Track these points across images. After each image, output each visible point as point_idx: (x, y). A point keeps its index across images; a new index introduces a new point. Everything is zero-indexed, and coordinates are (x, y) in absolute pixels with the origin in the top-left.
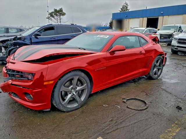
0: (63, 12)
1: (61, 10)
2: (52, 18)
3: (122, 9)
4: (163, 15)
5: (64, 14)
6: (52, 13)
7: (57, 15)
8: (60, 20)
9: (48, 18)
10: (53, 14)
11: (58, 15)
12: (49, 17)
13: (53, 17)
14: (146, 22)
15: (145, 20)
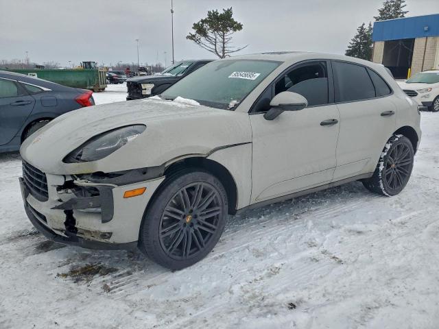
0: (231, 20)
1: (228, 15)
2: (203, 39)
3: (382, 12)
6: (202, 21)
8: (224, 43)
9: (192, 37)
10: (206, 26)
12: (194, 36)
13: (205, 35)
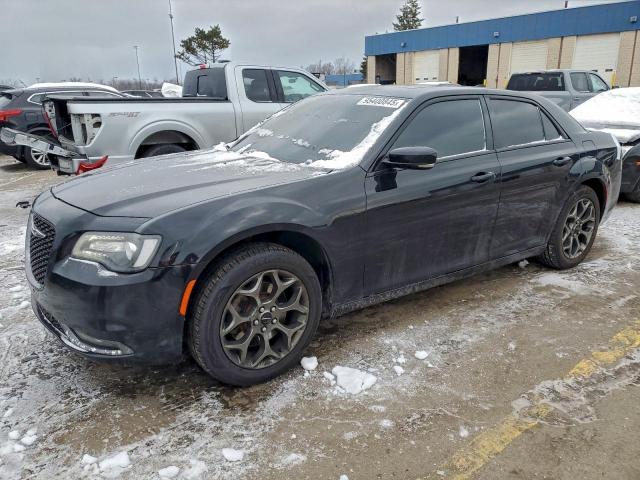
0: (220, 37)
1: (215, 33)
2: (192, 57)
4: (499, 41)
5: (224, 44)
6: (190, 40)
7: (204, 48)
9: (180, 56)
10: (194, 45)
11: (207, 47)
12: (183, 54)
13: (193, 52)
14: (458, 62)
15: (455, 54)
